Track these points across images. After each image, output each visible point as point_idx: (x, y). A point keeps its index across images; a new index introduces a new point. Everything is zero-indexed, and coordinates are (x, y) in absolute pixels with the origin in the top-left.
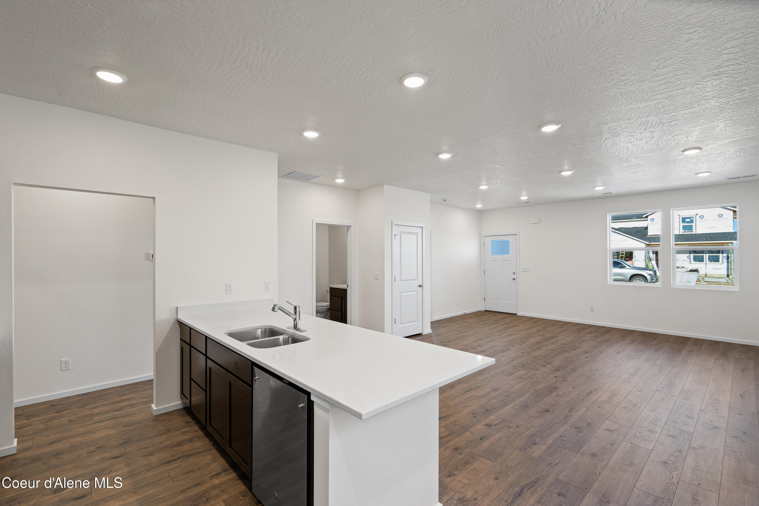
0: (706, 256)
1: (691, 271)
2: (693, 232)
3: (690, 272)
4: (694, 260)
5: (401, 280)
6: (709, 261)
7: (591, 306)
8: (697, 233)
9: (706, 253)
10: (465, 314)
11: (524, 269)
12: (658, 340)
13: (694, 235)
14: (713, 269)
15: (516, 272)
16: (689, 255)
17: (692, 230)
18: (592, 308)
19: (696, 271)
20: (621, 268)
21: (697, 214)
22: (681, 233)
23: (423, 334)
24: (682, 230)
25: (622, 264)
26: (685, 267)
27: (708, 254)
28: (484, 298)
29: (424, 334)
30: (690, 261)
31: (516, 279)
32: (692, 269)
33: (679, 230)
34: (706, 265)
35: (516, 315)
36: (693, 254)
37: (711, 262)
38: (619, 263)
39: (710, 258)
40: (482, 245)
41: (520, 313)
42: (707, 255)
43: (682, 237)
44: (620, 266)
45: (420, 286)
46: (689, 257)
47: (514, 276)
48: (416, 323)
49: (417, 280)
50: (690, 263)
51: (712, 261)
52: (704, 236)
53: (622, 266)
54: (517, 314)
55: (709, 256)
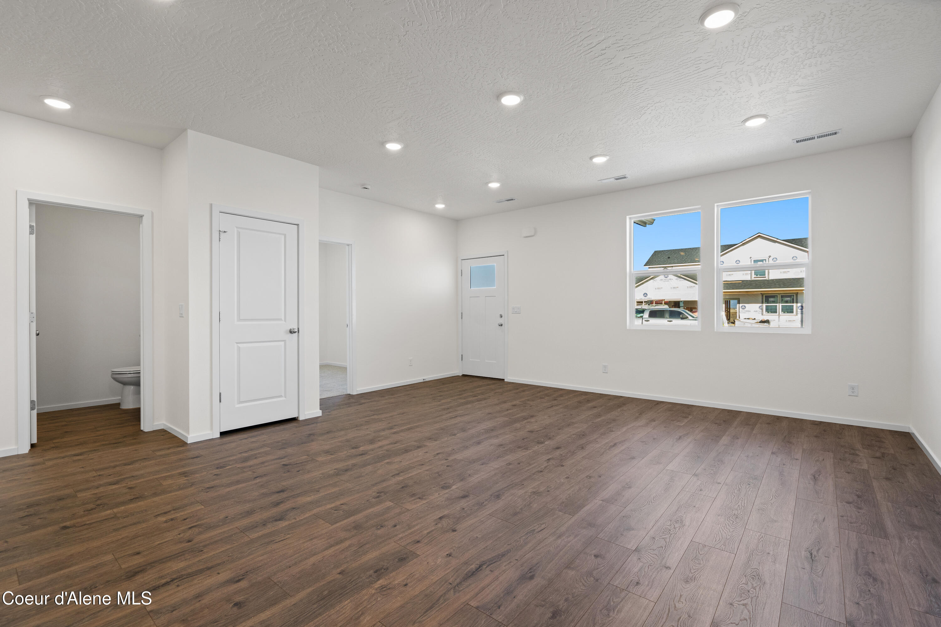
0: (779, 306)
1: (762, 322)
2: (766, 277)
3: (760, 324)
4: (766, 311)
5: (239, 320)
6: (783, 312)
7: (603, 364)
8: (770, 278)
9: (779, 303)
10: (425, 381)
11: (513, 309)
12: (690, 417)
13: (766, 281)
14: (787, 321)
15: (503, 315)
16: (761, 305)
17: (765, 275)
18: (605, 367)
19: (767, 322)
20: (682, 319)
21: (770, 257)
22: (753, 279)
23: (300, 420)
24: (753, 276)
25: (684, 314)
26: (756, 319)
27: (781, 303)
28: (462, 355)
29: (301, 418)
30: (762, 311)
31: (503, 326)
32: (762, 320)
33: (751, 275)
34: (779, 317)
35: (502, 382)
36: (765, 304)
37: (784, 313)
38: (680, 313)
39: (783, 308)
40: (458, 274)
41: (509, 379)
42: (781, 305)
43: (753, 284)
44: (681, 316)
45: (291, 332)
46: (761, 307)
47: (501, 321)
48: (283, 398)
49: (285, 321)
50: (762, 315)
51: (786, 312)
52: (777, 282)
53: (684, 316)
54: (504, 380)
55: (782, 305)
